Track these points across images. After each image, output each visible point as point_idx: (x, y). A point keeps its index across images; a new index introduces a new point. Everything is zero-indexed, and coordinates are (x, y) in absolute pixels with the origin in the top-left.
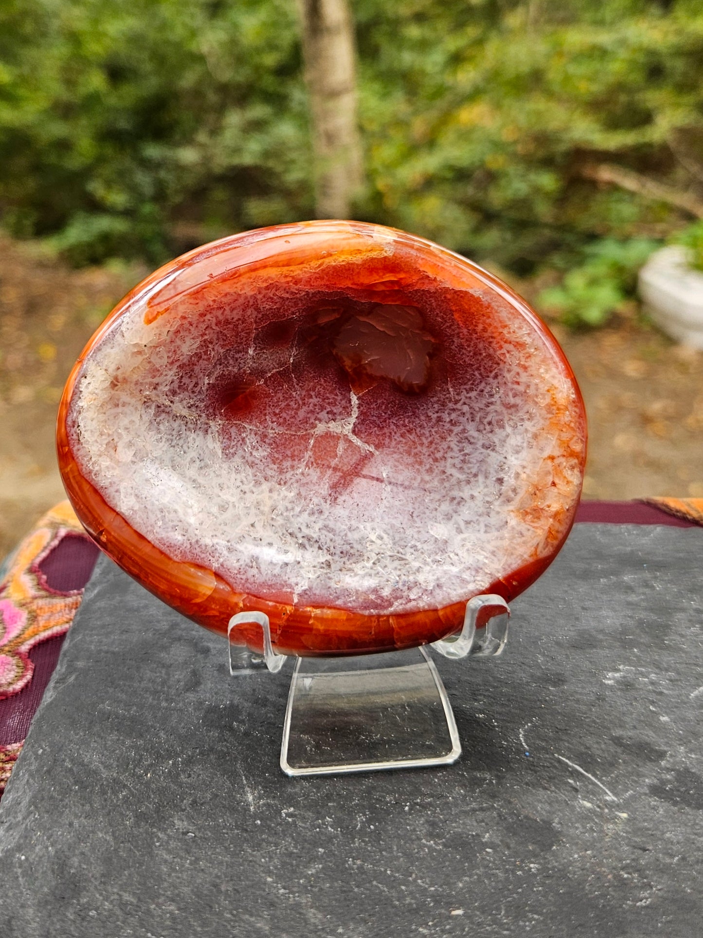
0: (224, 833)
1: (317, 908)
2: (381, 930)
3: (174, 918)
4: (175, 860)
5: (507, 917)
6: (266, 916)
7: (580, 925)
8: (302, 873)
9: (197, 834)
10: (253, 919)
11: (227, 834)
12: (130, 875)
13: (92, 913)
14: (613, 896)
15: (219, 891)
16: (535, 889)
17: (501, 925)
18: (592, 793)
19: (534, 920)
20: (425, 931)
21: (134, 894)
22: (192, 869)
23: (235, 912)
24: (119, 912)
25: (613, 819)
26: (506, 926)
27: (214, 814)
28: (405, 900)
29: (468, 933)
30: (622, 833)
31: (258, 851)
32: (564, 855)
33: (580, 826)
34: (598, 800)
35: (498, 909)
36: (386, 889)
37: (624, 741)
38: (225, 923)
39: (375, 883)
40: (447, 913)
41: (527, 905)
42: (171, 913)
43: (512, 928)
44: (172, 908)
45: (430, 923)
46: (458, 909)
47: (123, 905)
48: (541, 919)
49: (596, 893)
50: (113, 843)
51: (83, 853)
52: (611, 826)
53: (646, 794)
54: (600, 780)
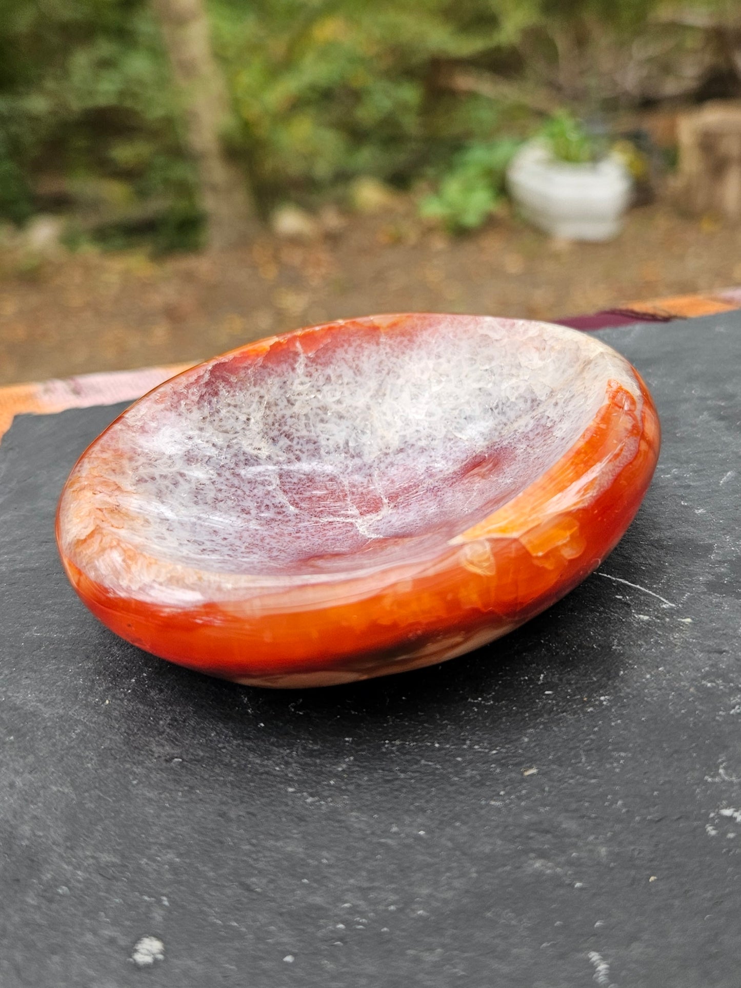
0: (220, 749)
1: (359, 809)
2: (445, 816)
3: (174, 869)
4: (163, 796)
5: (590, 763)
6: (296, 836)
7: (676, 752)
8: (330, 772)
9: (185, 757)
10: (279, 844)
11: (224, 748)
12: (104, 829)
13: (63, 890)
14: (701, 711)
15: (229, 820)
16: (613, 724)
17: (585, 774)
18: (644, 605)
19: (623, 758)
20: (498, 804)
21: (115, 851)
22: (187, 802)
23: (254, 841)
24: (98, 879)
25: (677, 627)
26: (592, 774)
27: (203, 728)
28: (465, 773)
29: (550, 792)
30: (691, 640)
31: (268, 759)
32: (635, 678)
33: (643, 643)
34: (654, 610)
35: (577, 756)
36: (438, 766)
37: (665, 543)
38: (245, 858)
39: (423, 762)
40: (519, 777)
41: (608, 744)
42: (171, 864)
43: (599, 773)
44: (169, 856)
45: (502, 793)
46: (531, 767)
47: (101, 870)
48: (630, 755)
49: (683, 711)
50: (74, 796)
51: (35, 817)
52: (677, 635)
53: (704, 593)
54: (650, 589)
